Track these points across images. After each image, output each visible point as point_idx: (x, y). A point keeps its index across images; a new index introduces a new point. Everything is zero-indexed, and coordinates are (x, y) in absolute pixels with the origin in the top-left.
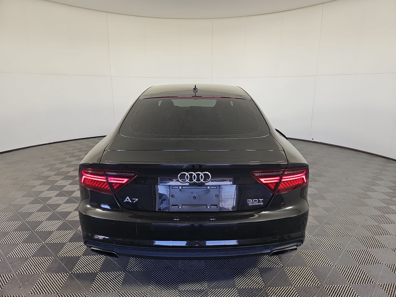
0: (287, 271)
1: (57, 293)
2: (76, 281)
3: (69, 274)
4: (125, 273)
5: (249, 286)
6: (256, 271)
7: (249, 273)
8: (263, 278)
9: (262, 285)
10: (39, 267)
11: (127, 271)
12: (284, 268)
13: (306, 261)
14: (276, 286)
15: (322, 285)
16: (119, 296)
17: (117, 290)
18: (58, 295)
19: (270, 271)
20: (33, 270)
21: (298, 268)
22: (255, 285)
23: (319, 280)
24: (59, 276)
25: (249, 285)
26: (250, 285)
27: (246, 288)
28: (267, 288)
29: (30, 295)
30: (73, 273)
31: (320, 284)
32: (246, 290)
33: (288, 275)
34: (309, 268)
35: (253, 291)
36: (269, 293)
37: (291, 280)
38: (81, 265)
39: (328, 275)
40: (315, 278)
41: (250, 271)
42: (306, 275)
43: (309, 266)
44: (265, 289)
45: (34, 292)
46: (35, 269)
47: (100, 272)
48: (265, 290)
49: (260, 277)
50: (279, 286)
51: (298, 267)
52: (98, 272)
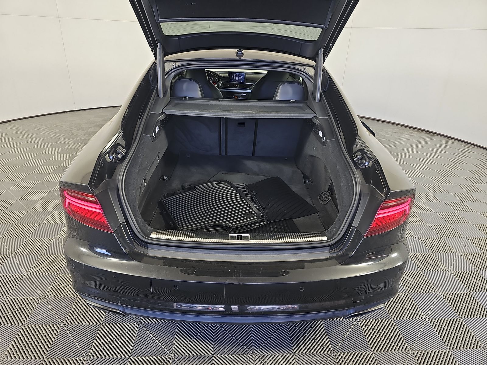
0: (363, 325)
1: (43, 357)
2: (71, 337)
3: (61, 326)
4: (138, 325)
5: (311, 351)
6: (320, 325)
7: (311, 329)
8: (331, 338)
9: (329, 348)
10: (18, 314)
11: (142, 323)
12: (359, 322)
13: (389, 311)
14: (348, 351)
15: (412, 351)
16: (130, 363)
17: (127, 354)
18: (45, 361)
19: (340, 326)
20: (10, 318)
21: (378, 322)
22: (319, 349)
23: (407, 341)
24: (46, 329)
25: (311, 348)
26: (313, 348)
27: (308, 353)
28: (336, 353)
29: (5, 360)
30: (66, 324)
31: (408, 348)
32: (307, 357)
33: (364, 333)
34: (393, 322)
35: (317, 359)
36: (338, 362)
37: (369, 341)
38: (78, 312)
39: (419, 334)
40: (401, 338)
41: (311, 325)
42: (389, 333)
43: (392, 318)
44: (333, 355)
45: (11, 356)
46: (13, 317)
47: (103, 324)
48: (334, 357)
49: (326, 336)
50: (352, 352)
51: (378, 320)
52: (101, 323)
